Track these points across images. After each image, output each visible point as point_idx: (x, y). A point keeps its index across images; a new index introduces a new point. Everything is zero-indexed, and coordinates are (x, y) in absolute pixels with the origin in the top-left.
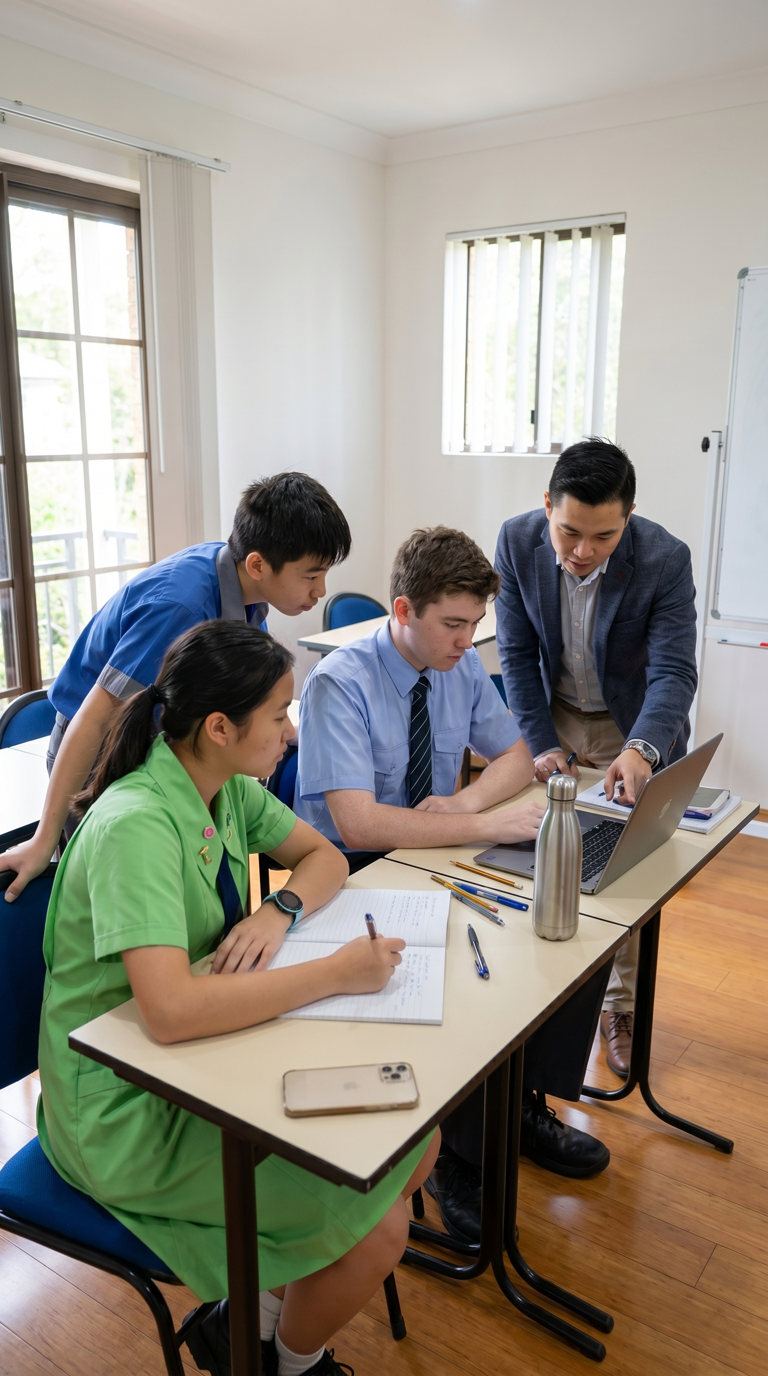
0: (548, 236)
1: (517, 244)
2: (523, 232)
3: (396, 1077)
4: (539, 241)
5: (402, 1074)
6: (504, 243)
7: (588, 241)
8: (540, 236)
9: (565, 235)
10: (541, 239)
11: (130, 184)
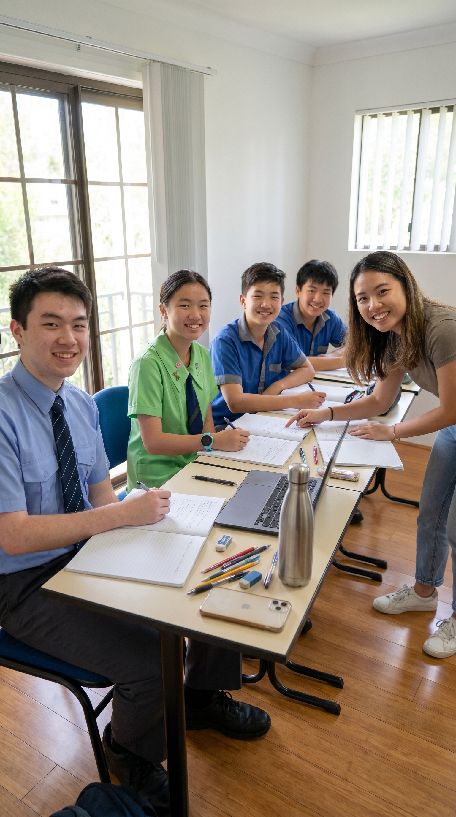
0: (423, 111)
1: (405, 117)
2: (409, 109)
3: (278, 608)
4: (419, 115)
5: (282, 608)
6: (396, 115)
7: (451, 114)
8: (420, 111)
9: (435, 110)
10: (420, 113)
11: (136, 83)
